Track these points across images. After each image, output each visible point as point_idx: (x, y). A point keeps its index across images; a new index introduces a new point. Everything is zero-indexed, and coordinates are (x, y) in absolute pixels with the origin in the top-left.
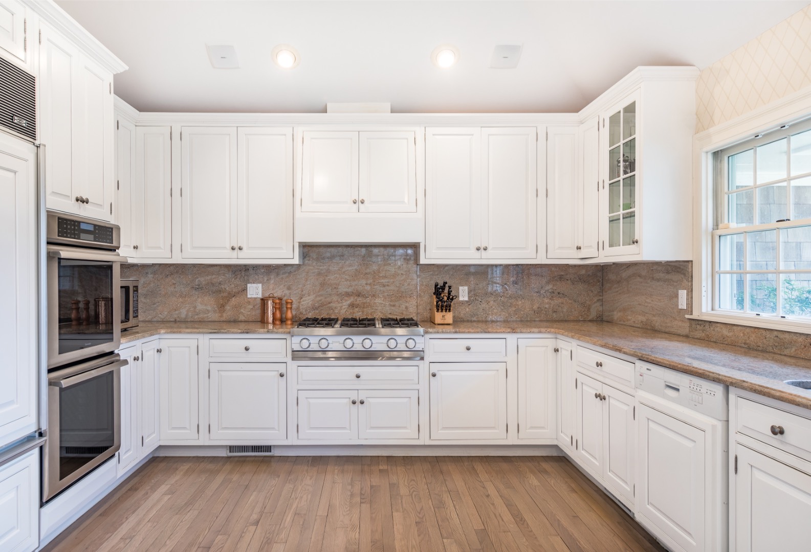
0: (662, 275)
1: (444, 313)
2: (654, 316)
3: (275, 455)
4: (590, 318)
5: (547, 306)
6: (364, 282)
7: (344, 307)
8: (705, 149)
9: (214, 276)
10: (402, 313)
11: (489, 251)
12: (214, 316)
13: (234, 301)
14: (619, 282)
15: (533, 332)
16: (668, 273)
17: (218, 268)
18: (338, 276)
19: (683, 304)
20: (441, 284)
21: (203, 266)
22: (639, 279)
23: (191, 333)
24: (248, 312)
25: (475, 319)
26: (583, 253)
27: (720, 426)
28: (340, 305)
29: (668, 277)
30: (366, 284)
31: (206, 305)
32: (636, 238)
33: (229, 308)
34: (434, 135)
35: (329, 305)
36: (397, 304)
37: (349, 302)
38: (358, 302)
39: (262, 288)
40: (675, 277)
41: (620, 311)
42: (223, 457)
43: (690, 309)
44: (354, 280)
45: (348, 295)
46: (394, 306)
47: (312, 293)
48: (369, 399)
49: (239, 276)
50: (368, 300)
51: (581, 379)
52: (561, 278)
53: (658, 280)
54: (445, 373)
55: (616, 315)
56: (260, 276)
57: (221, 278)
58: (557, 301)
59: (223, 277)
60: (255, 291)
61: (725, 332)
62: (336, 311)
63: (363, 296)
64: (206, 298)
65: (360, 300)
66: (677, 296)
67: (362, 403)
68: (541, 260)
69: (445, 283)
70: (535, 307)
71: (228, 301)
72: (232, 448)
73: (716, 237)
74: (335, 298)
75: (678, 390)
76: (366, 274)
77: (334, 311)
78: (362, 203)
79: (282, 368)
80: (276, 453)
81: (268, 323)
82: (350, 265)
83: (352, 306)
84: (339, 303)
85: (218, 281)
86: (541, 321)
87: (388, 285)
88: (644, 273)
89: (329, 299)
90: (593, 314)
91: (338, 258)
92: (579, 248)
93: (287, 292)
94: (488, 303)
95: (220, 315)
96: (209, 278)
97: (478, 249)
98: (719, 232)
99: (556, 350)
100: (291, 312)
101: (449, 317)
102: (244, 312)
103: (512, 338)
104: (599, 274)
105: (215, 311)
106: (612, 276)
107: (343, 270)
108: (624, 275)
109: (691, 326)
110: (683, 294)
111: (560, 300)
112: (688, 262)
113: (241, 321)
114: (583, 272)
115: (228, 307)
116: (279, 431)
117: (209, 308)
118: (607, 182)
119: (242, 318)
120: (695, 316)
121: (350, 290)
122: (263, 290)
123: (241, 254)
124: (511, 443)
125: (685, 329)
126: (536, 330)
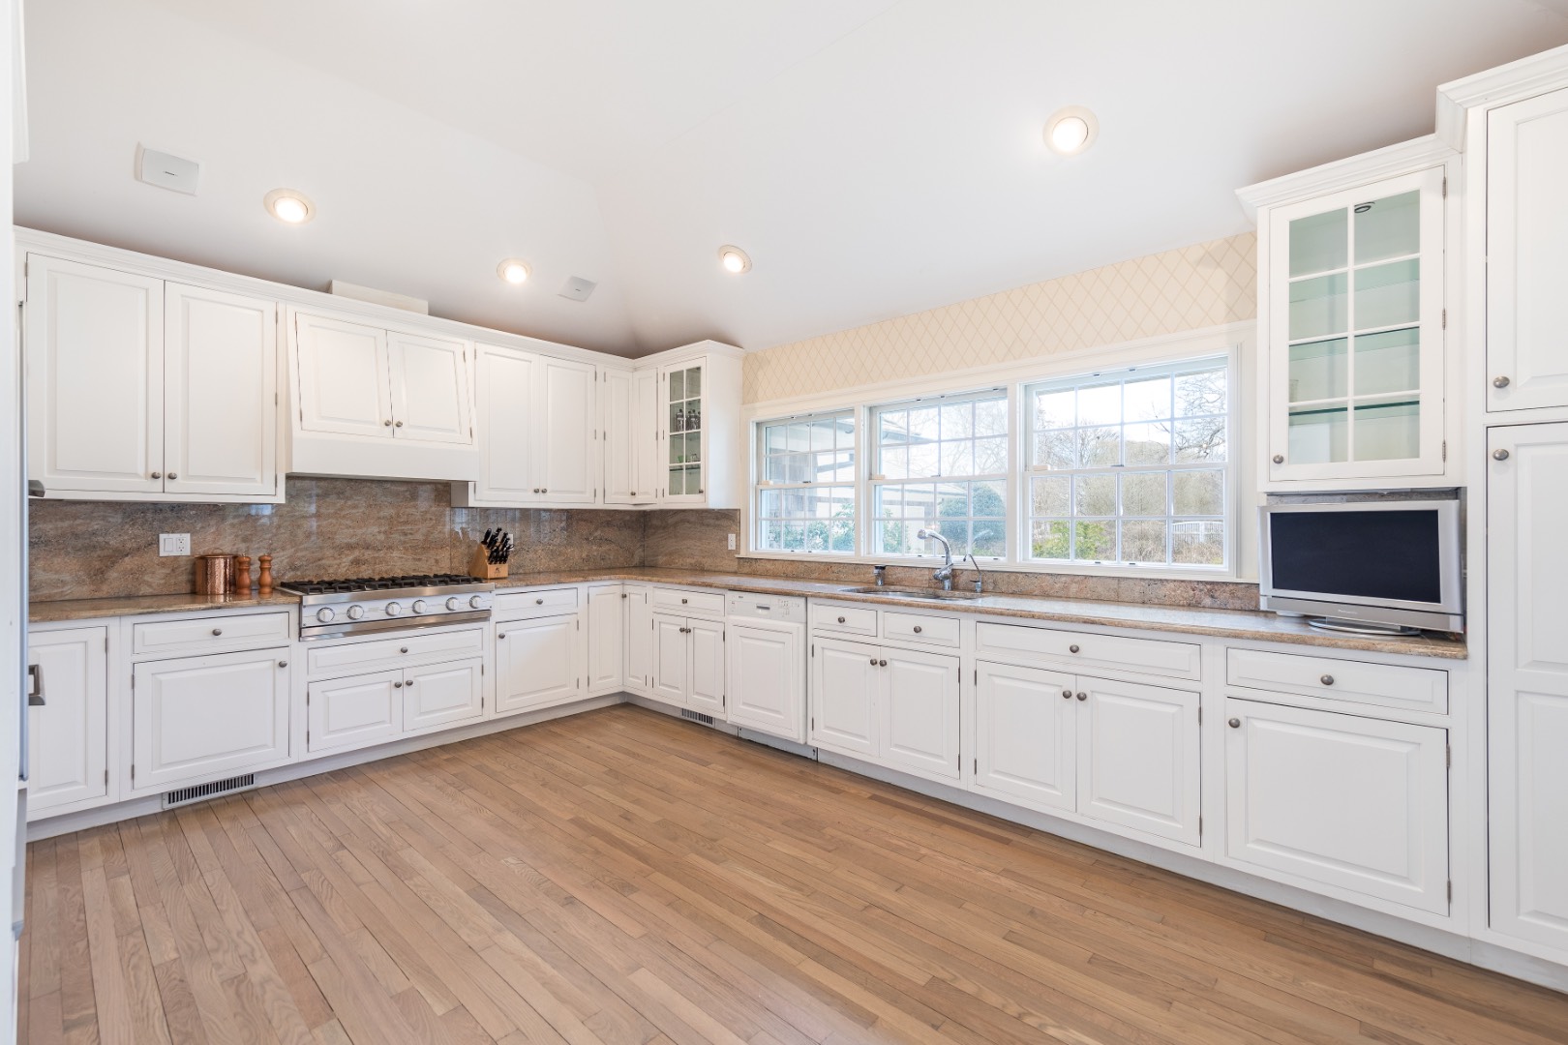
0: (712, 522)
1: (498, 565)
2: (704, 557)
3: (261, 786)
4: (634, 564)
5: (595, 553)
6: (375, 529)
7: (343, 565)
8: (752, 419)
9: (78, 522)
10: (431, 569)
11: (548, 493)
12: (84, 591)
13: (128, 562)
14: (664, 528)
15: (604, 580)
16: (717, 519)
17: (90, 506)
18: (334, 521)
19: (732, 545)
20: (494, 531)
21: (52, 503)
22: (687, 525)
23: (95, 617)
24: (155, 580)
25: (521, 571)
26: (638, 500)
27: (802, 627)
28: (338, 562)
29: (717, 522)
30: (379, 532)
31: (57, 572)
32: (702, 488)
33: (115, 575)
34: (486, 353)
35: (320, 562)
36: (424, 557)
37: (351, 558)
38: (366, 557)
39: (191, 540)
40: (724, 523)
41: (666, 555)
42: (155, 814)
43: (738, 550)
44: (361, 528)
45: (350, 547)
46: (420, 560)
47: (288, 547)
48: (418, 678)
49: (140, 521)
50: (381, 554)
51: (658, 618)
52: (608, 524)
53: (708, 525)
54: (513, 633)
55: (661, 560)
56: (186, 521)
57: (95, 526)
58: (605, 548)
59: (101, 522)
60: (176, 545)
61: (769, 566)
62: (331, 571)
63: (374, 548)
64: (57, 560)
65: (368, 554)
66: (727, 539)
67: (409, 684)
68: (599, 505)
69: (499, 530)
70: (584, 555)
71: (113, 563)
72: (173, 796)
73: (758, 492)
74: (329, 553)
75: (768, 608)
76: (379, 518)
77: (326, 570)
78: (398, 426)
79: (281, 655)
80: (260, 783)
81: (214, 594)
82: (355, 507)
83: (357, 562)
84: (335, 559)
85: (90, 529)
86: (589, 570)
87: (411, 534)
88: (693, 519)
89: (318, 555)
90: (636, 560)
91: (334, 496)
92: (633, 494)
93: (243, 546)
94: (536, 552)
95: (92, 587)
96: (66, 524)
97: (536, 491)
98: (760, 487)
99: (624, 596)
100: (270, 574)
101: (504, 569)
102: (150, 580)
103: (583, 588)
104: (642, 520)
105: (80, 582)
106: (655, 522)
107: (343, 513)
108: (671, 521)
109: (739, 563)
110: (732, 537)
111: (607, 547)
112: (736, 510)
113: (144, 596)
114: (628, 518)
115: (113, 574)
116: (274, 746)
117: (67, 577)
118: (668, 434)
119: (145, 590)
120: (742, 554)
121: (353, 540)
122: (193, 543)
123: (170, 485)
124: (581, 699)
125: (734, 566)
126: (607, 577)
